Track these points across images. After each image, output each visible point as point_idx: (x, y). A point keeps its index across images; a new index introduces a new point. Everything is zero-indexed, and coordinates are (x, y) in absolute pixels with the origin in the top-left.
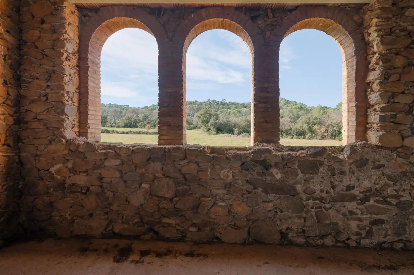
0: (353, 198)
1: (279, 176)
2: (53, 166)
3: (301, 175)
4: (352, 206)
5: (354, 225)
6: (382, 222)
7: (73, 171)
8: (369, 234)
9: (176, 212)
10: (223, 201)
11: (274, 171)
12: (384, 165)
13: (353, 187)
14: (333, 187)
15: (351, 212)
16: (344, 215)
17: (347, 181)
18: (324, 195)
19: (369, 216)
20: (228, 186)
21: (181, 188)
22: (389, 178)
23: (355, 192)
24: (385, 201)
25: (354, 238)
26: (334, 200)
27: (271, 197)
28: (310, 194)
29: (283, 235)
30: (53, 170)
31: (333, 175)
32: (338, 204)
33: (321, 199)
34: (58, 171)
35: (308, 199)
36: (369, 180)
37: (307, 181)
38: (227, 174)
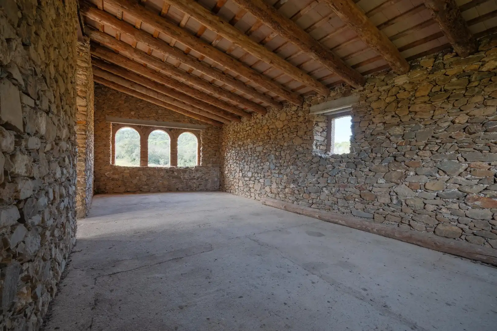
0: (195, 179)
1: (176, 174)
2: (106, 173)
3: (182, 174)
4: (195, 181)
5: (195, 185)
6: (201, 184)
7: (113, 174)
8: (198, 187)
9: (147, 185)
10: (161, 180)
13: (195, 176)
14: (190, 176)
15: (194, 182)
16: (193, 183)
17: (193, 175)
18: (188, 178)
19: (198, 183)
20: (162, 177)
21: (149, 178)
22: (203, 174)
23: (196, 177)
24: (202, 180)
25: (195, 188)
26: (190, 179)
27: (174, 179)
28: (184, 178)
29: (177, 189)
30: (106, 174)
31: (190, 173)
32: (191, 181)
33: (187, 180)
34: (108, 174)
35: (184, 180)
36: (198, 174)
37: (184, 175)
38: (162, 174)
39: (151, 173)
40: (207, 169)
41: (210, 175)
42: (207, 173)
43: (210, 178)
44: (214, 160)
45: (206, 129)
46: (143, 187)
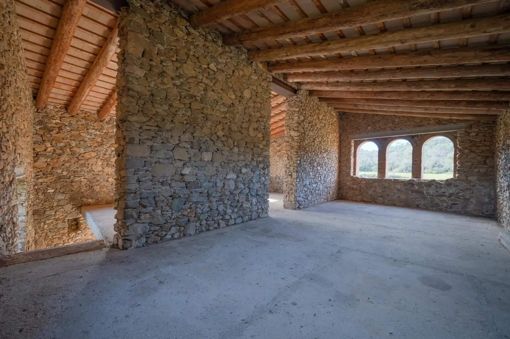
0: (445, 196)
1: (417, 188)
3: (425, 188)
4: (444, 198)
5: (445, 204)
6: (457, 204)
7: (353, 184)
8: (451, 208)
9: (382, 197)
10: (397, 194)
11: (415, 186)
12: (458, 186)
13: (445, 192)
14: (437, 192)
15: (444, 200)
16: (441, 201)
17: (443, 190)
18: (434, 194)
19: (451, 202)
20: (399, 190)
21: (383, 190)
22: (460, 190)
23: (446, 194)
24: (459, 198)
26: (437, 196)
27: (414, 194)
28: (428, 194)
29: (418, 206)
30: (347, 184)
31: (437, 188)
32: (439, 198)
33: (432, 195)
34: (349, 184)
35: (427, 195)
36: (452, 190)
37: (428, 190)
38: (398, 186)
39: (387, 185)
40: (469, 183)
41: (473, 193)
42: (467, 189)
43: (472, 197)
44: (482, 170)
45: (466, 128)
46: (378, 198)
